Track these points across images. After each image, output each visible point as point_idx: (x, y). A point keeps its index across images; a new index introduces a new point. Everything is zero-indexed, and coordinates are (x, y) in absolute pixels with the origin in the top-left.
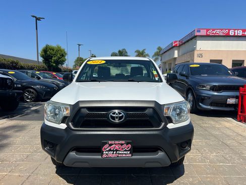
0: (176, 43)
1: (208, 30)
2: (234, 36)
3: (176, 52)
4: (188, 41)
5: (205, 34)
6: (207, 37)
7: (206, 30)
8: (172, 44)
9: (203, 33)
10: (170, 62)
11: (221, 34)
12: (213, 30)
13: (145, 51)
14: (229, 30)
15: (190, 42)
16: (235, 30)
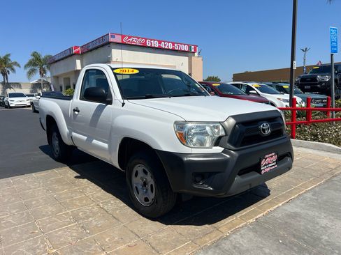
0: (77, 50)
1: (123, 37)
2: (151, 47)
3: (78, 62)
4: (96, 48)
5: (120, 41)
6: (123, 45)
7: (120, 37)
8: (70, 50)
9: (118, 39)
10: (67, 76)
11: (138, 44)
12: (129, 37)
13: (10, 58)
14: (146, 40)
15: (101, 50)
16: (151, 40)
